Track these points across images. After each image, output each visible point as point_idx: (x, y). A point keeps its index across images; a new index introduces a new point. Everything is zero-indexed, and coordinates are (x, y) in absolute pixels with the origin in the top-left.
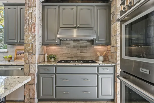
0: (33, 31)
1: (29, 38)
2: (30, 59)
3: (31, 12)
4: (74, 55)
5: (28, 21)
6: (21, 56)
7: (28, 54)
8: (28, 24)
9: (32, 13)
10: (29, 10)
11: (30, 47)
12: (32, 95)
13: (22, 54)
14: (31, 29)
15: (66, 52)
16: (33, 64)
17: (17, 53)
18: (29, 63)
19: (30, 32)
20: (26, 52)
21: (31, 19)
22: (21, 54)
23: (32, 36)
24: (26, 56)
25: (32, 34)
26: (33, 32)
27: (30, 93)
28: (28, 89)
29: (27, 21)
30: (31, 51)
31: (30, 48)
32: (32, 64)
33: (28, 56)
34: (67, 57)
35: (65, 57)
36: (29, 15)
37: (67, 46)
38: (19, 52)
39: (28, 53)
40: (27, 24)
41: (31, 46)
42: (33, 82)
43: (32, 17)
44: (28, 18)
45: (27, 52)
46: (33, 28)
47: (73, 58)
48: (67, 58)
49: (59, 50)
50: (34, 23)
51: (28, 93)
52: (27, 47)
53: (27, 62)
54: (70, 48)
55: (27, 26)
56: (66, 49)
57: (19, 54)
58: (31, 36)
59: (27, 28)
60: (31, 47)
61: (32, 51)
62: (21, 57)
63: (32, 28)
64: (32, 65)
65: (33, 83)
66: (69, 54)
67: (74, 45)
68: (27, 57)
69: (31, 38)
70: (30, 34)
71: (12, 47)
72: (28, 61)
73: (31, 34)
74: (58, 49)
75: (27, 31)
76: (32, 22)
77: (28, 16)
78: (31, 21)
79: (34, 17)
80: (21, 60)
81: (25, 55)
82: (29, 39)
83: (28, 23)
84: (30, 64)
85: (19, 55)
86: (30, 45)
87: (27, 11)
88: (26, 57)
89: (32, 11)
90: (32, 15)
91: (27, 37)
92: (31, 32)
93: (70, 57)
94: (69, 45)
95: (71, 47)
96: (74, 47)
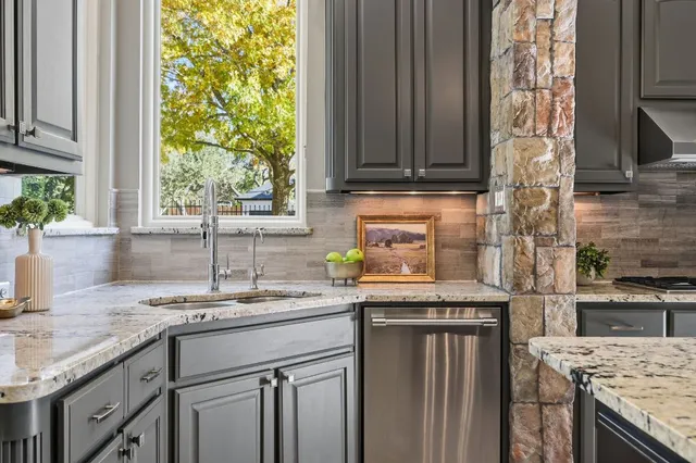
0: (561, 118)
1: (542, 159)
2: (543, 268)
3: (546, 20)
4: (681, 249)
5: (532, 70)
6: (390, 253)
7: (534, 241)
8: (532, 86)
9: (551, 27)
10: (539, 10)
11: (546, 206)
12: (557, 457)
13: (394, 245)
14: (552, 112)
15: (635, 232)
16: (561, 298)
17: (366, 238)
18: (539, 290)
19: (542, 128)
20: (521, 233)
21: (552, 59)
22: (388, 244)
23: (555, 150)
24: (523, 253)
25: (555, 137)
26: (559, 129)
27: (547, 448)
28: (536, 428)
29: (527, 70)
30: (549, 229)
31: (546, 214)
32: (555, 293)
33: (535, 254)
34: (643, 258)
35: (633, 263)
36: (541, 38)
37: (643, 197)
38: (380, 230)
39: (535, 235)
40: (528, 81)
41: (548, 198)
42: (564, 388)
43: (556, 45)
44: (533, 50)
45: (529, 234)
46: (558, 104)
47: (674, 265)
48: (646, 264)
49: (603, 219)
50: (563, 78)
51: (532, 451)
52: (529, 208)
53: (529, 284)
54: (656, 211)
55: (529, 95)
56: (637, 217)
57: (377, 245)
58: (551, 147)
59: (529, 104)
60: (551, 205)
61: (553, 229)
62: (390, 259)
63: (553, 104)
64: (554, 303)
65: (562, 396)
66: (655, 241)
67: (680, 192)
68: (531, 256)
69: (548, 156)
70: (545, 139)
71: (333, 205)
72: (535, 279)
73: (548, 137)
74: (594, 213)
75: (529, 123)
76: (557, 73)
77: (532, 39)
78: (548, 71)
79: (565, 45)
80: (394, 279)
81: (519, 249)
82: (537, 163)
83: (531, 76)
84: (546, 297)
85: (381, 250)
86: (544, 194)
87: (529, 15)
88: (524, 258)
89: (555, 12)
90: (553, 34)
91: (526, 154)
92: (550, 129)
93: (662, 259)
94: (654, 194)
95: (663, 205)
96: (679, 208)
